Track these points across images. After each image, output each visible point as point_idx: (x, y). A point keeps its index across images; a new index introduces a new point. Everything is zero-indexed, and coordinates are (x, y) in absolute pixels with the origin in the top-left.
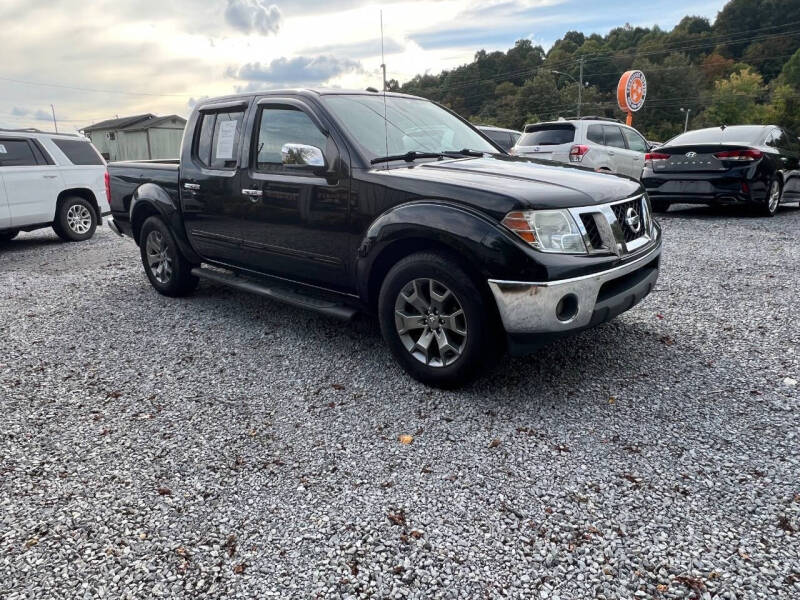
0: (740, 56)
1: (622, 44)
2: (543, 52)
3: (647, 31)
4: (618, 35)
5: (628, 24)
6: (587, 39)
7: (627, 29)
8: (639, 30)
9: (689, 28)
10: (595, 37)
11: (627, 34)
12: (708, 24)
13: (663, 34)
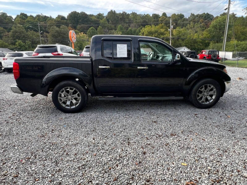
0: (76, 28)
1: (41, 20)
2: (12, 18)
3: (48, 17)
4: (39, 17)
5: (42, 14)
6: (29, 16)
7: (42, 15)
8: (45, 16)
9: (61, 19)
10: (31, 16)
11: (42, 17)
12: (65, 18)
13: (53, 19)
